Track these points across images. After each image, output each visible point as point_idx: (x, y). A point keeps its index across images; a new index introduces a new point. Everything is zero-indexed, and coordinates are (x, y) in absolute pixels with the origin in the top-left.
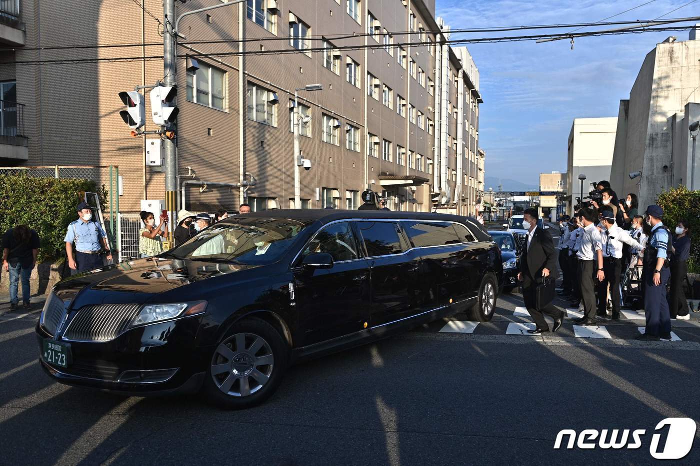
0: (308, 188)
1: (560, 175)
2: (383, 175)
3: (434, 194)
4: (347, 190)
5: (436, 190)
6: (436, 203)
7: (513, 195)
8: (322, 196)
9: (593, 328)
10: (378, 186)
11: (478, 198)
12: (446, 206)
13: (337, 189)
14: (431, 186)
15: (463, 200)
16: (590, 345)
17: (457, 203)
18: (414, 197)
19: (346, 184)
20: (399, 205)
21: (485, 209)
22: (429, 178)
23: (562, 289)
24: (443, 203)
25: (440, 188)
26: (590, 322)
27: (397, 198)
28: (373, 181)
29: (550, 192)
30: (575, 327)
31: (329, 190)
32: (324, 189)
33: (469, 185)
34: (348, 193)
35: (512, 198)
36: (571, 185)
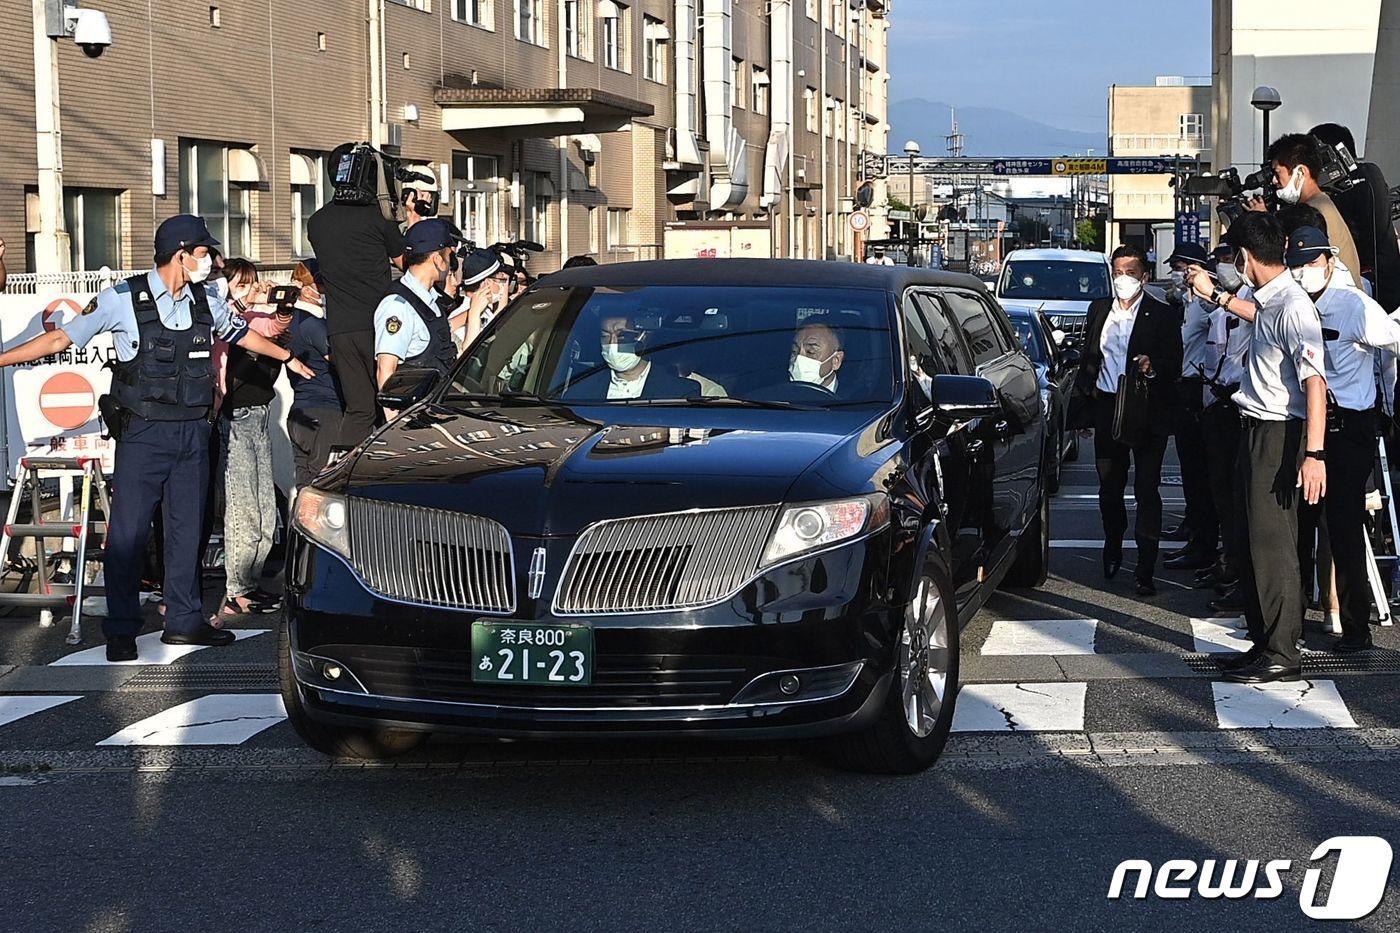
0: (110, 137)
1: (1187, 91)
2: (454, 86)
3: (676, 166)
4: (294, 151)
5: (687, 153)
6: (688, 206)
7: (1004, 172)
8: (176, 174)
9: (1288, 692)
10: (431, 133)
11: (860, 184)
12: (729, 217)
13: (246, 147)
14: (666, 135)
15: (802, 194)
16: (1272, 758)
17: (773, 205)
18: (593, 182)
19: (285, 124)
20: (529, 215)
21: (895, 229)
22: (657, 101)
23: (1182, 545)
24: (716, 204)
25: (702, 142)
26: (1277, 668)
27: (516, 184)
28: (410, 112)
29: (1147, 159)
30: (1219, 688)
31: (210, 148)
32: (185, 143)
33: (826, 131)
34: (297, 161)
35: (1003, 186)
36: (1225, 128)
